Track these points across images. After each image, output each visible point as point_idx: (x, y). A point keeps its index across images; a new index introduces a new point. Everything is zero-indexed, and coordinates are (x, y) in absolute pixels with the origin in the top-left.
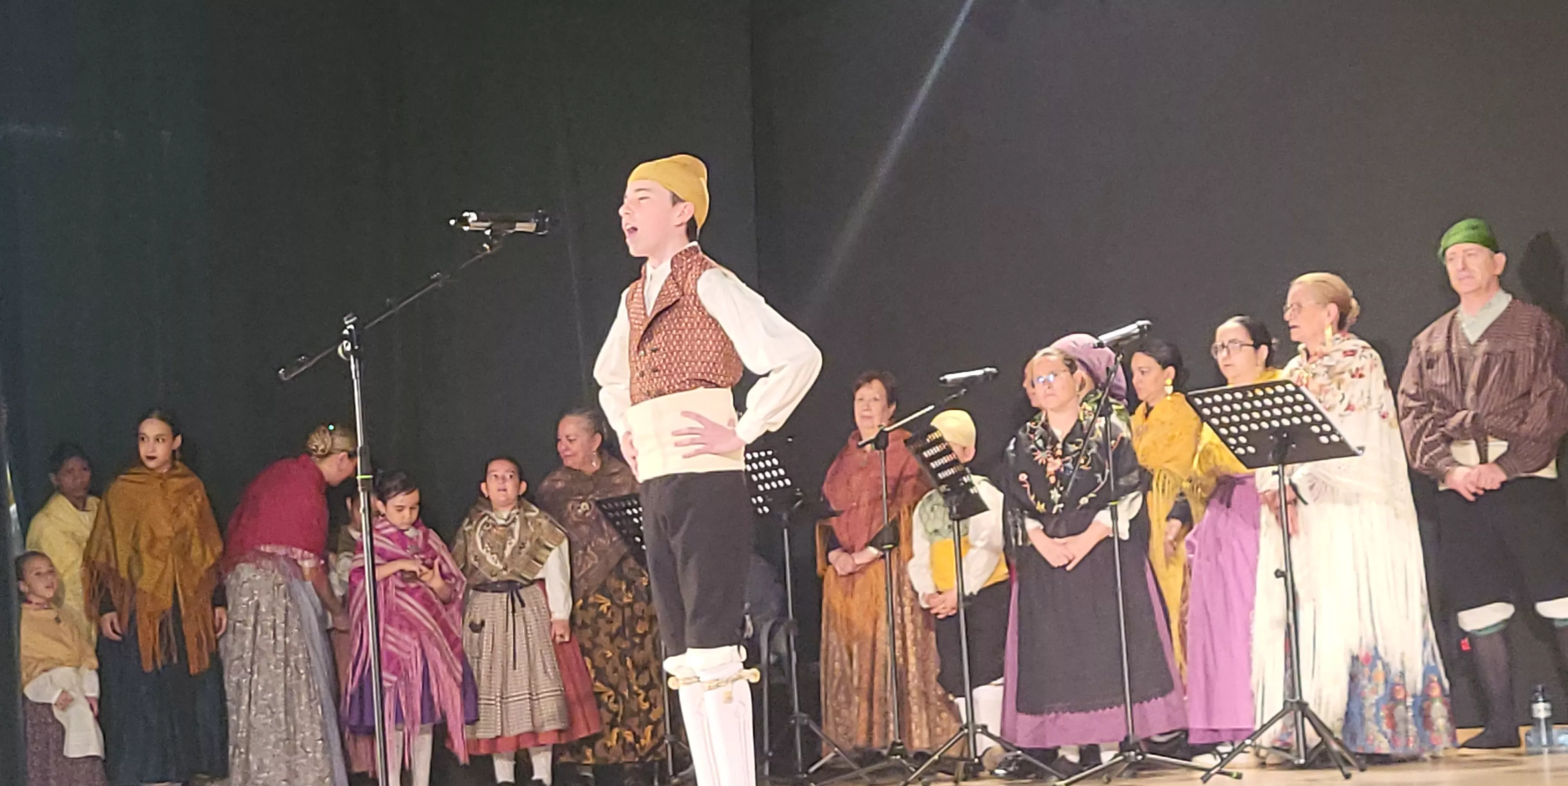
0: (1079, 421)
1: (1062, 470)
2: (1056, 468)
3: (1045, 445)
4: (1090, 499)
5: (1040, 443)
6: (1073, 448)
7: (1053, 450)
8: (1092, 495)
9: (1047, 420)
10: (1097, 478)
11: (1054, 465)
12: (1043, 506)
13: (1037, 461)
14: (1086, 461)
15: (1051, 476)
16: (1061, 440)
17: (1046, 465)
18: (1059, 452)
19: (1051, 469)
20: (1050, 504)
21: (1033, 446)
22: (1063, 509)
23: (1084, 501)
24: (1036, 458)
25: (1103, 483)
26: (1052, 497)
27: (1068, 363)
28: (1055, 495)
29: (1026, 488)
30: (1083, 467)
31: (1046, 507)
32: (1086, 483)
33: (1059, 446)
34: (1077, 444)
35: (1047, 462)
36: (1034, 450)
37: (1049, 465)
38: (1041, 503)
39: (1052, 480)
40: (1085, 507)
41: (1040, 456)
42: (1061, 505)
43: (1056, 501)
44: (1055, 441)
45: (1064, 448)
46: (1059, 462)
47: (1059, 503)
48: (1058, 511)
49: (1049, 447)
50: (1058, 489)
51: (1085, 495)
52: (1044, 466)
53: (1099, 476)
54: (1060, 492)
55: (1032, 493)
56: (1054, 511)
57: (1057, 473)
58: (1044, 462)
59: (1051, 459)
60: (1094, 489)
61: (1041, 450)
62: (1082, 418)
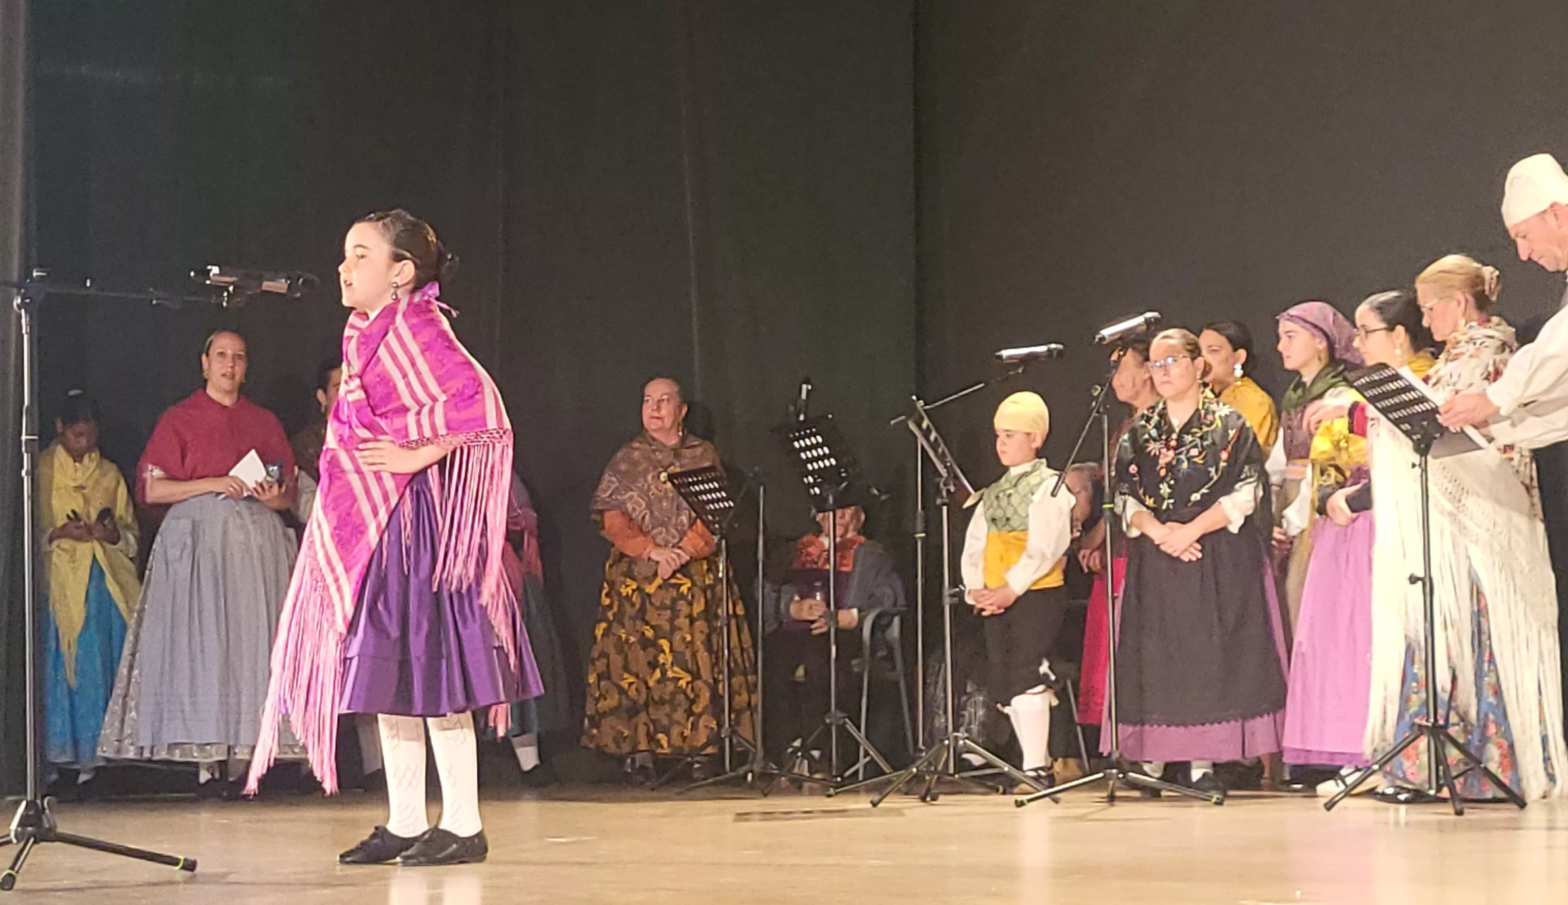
1: (1174, 462)
2: (1168, 460)
3: (1160, 435)
4: (1201, 495)
5: (1154, 433)
6: (1188, 438)
7: (1167, 440)
8: (1204, 491)
9: (1164, 409)
10: (1209, 472)
11: (1166, 457)
12: (1152, 500)
13: (1150, 452)
14: (1200, 453)
15: (1162, 468)
16: (1177, 430)
17: (1158, 457)
18: (1173, 443)
19: (1162, 461)
20: (1159, 499)
21: (1146, 436)
22: (1173, 504)
23: (1196, 497)
24: (1149, 449)
25: (1215, 478)
26: (1162, 492)
27: (1189, 347)
28: (1165, 489)
29: (1135, 481)
30: (1196, 460)
31: (1154, 502)
32: (1198, 477)
33: (1174, 436)
34: (1193, 434)
35: (1160, 453)
36: (1147, 441)
37: (1162, 456)
38: (1150, 498)
39: (1163, 472)
40: (1196, 503)
41: (1153, 448)
42: (1172, 501)
43: (1166, 497)
44: (1171, 430)
45: (1179, 439)
46: (1171, 453)
47: (1169, 498)
48: (1168, 506)
49: (1164, 437)
50: (1168, 483)
51: (1197, 491)
52: (1156, 458)
53: (1212, 470)
54: (1170, 487)
55: (1141, 487)
56: (1164, 507)
57: (1169, 466)
58: (1157, 453)
59: (1164, 451)
60: (1206, 484)
61: (1155, 440)
62: (1200, 407)
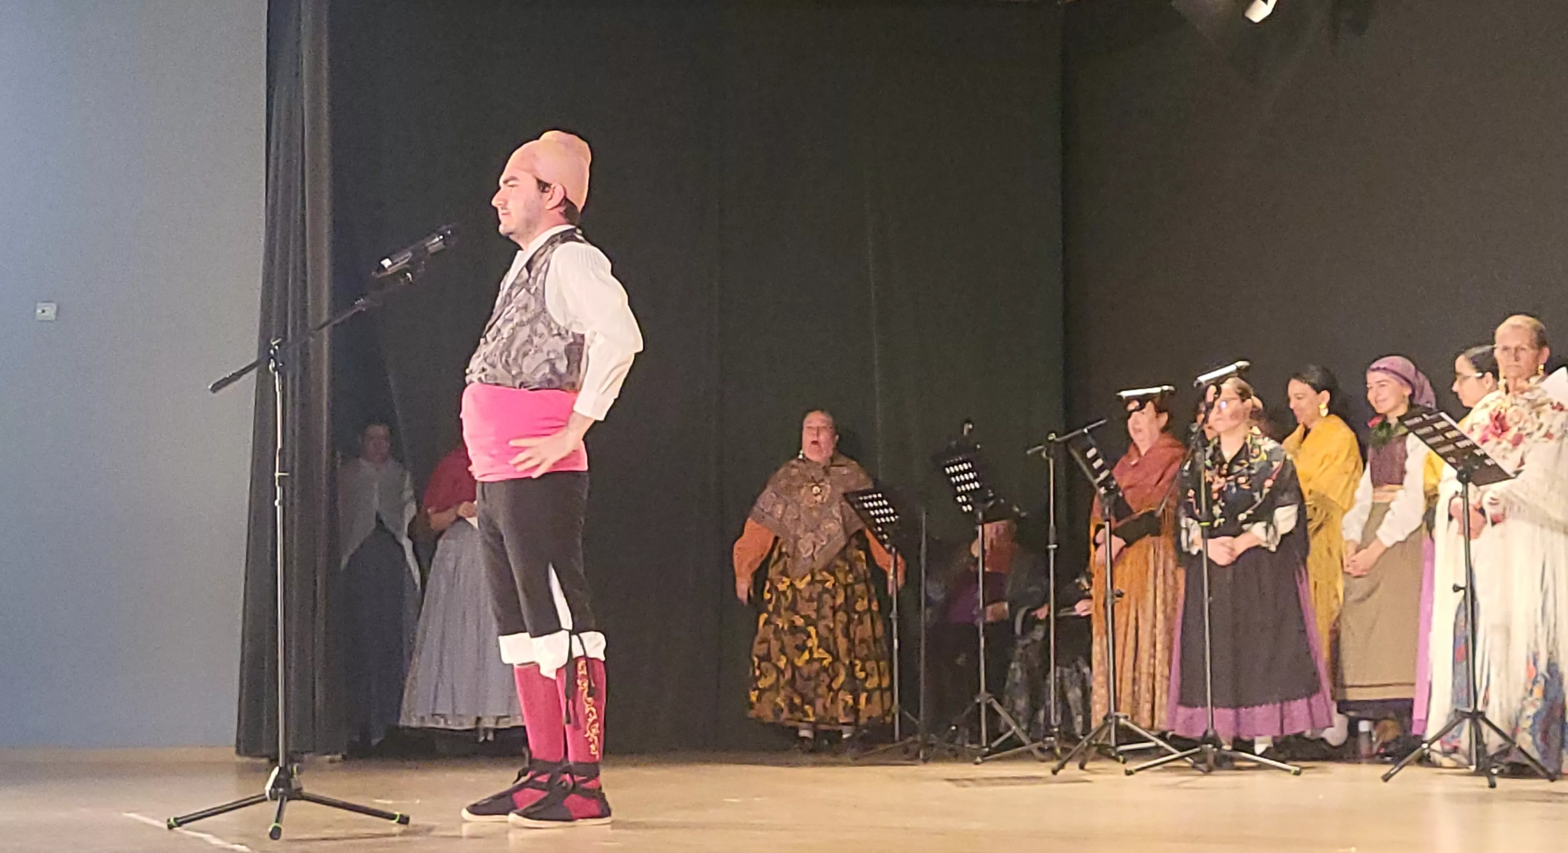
0: (1245, 445)
1: (1225, 488)
2: (1220, 486)
3: (1214, 465)
4: (1249, 515)
5: (1208, 463)
6: (1237, 468)
7: (1220, 469)
8: (1250, 512)
9: (1219, 443)
11: (1219, 483)
13: (1205, 479)
14: (1247, 481)
15: (1215, 492)
16: (1228, 461)
17: (1212, 483)
18: (1224, 472)
19: (1215, 487)
20: (1212, 518)
22: (1224, 523)
23: (1243, 517)
24: (1204, 477)
25: (1260, 501)
26: (1214, 512)
27: (1239, 391)
28: (1217, 511)
29: (1191, 503)
30: (1243, 486)
31: (1208, 521)
32: (1245, 501)
33: (1225, 466)
34: (1242, 465)
35: (1214, 480)
37: (1215, 482)
39: (1215, 496)
40: (1243, 521)
41: (1208, 476)
42: (1222, 520)
43: (1218, 517)
44: (1223, 461)
45: (1230, 469)
46: (1223, 480)
47: (1221, 517)
48: (1219, 524)
49: (1217, 466)
50: (1220, 505)
51: (1243, 512)
52: (1210, 484)
53: (1257, 495)
54: (1221, 508)
55: (1197, 508)
56: (1216, 524)
57: (1220, 491)
58: (1211, 480)
59: (1217, 478)
60: (1251, 506)
61: (1209, 469)
62: (1248, 441)
